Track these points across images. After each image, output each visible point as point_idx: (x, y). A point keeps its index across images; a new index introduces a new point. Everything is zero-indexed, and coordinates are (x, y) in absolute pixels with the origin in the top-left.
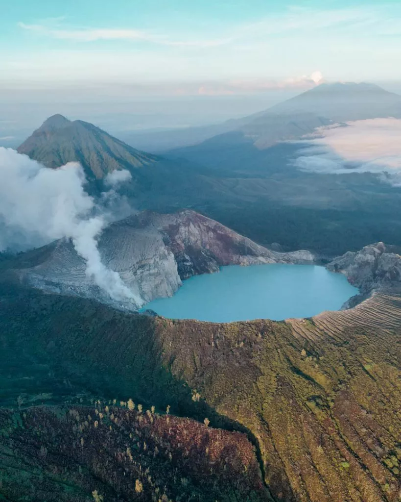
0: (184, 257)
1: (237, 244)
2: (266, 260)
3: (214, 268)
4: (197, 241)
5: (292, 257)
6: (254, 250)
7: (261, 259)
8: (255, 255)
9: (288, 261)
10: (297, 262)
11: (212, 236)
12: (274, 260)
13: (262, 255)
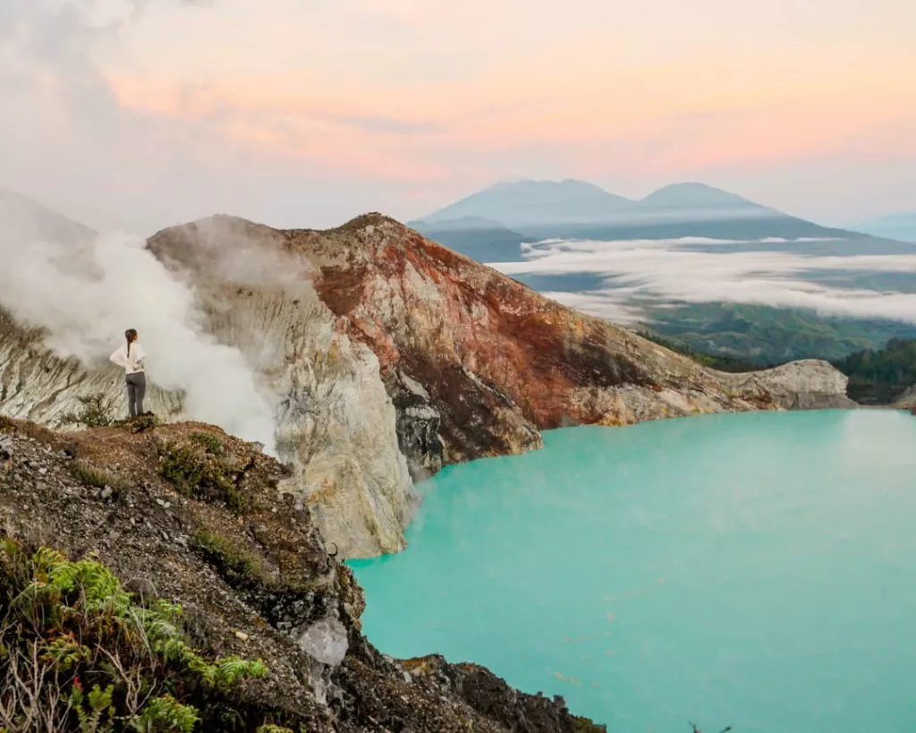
0: (403, 387)
1: (579, 350)
2: (690, 402)
3: (522, 430)
4: (439, 330)
5: (775, 385)
6: (645, 368)
7: (669, 396)
8: (650, 382)
9: (764, 400)
10: (795, 401)
11: (484, 322)
12: (717, 399)
13: (675, 385)
